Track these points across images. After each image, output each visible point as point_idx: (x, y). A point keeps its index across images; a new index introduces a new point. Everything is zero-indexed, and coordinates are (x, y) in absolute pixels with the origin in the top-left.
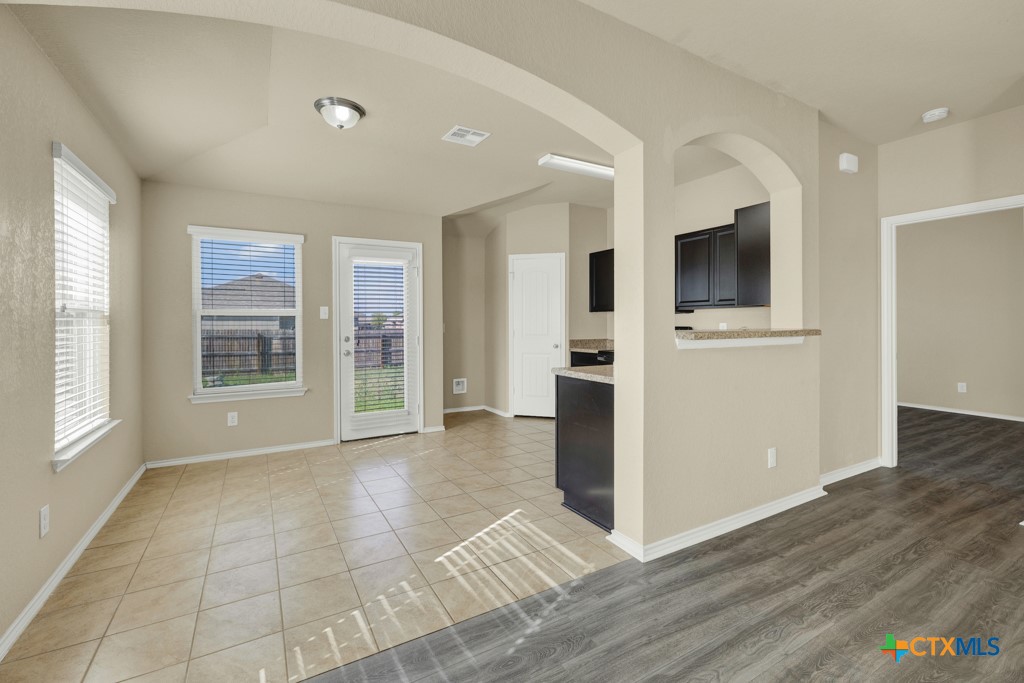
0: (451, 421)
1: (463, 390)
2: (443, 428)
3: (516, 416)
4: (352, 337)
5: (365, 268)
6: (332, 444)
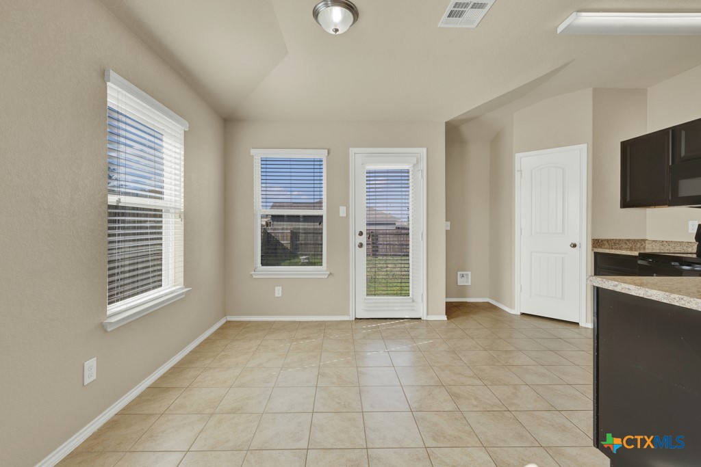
0: (453, 309)
1: (467, 282)
2: (444, 318)
3: (523, 314)
4: (365, 233)
5: (375, 172)
6: (348, 319)
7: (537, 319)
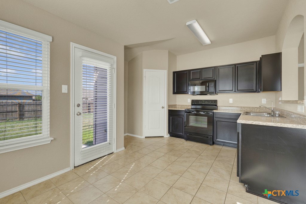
2: (124, 149)
4: (81, 105)
6: (69, 170)
7: (151, 138)
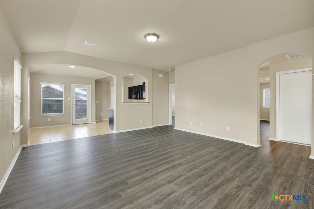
1: (102, 116)
2: (95, 122)
4: (75, 104)
6: (71, 125)
